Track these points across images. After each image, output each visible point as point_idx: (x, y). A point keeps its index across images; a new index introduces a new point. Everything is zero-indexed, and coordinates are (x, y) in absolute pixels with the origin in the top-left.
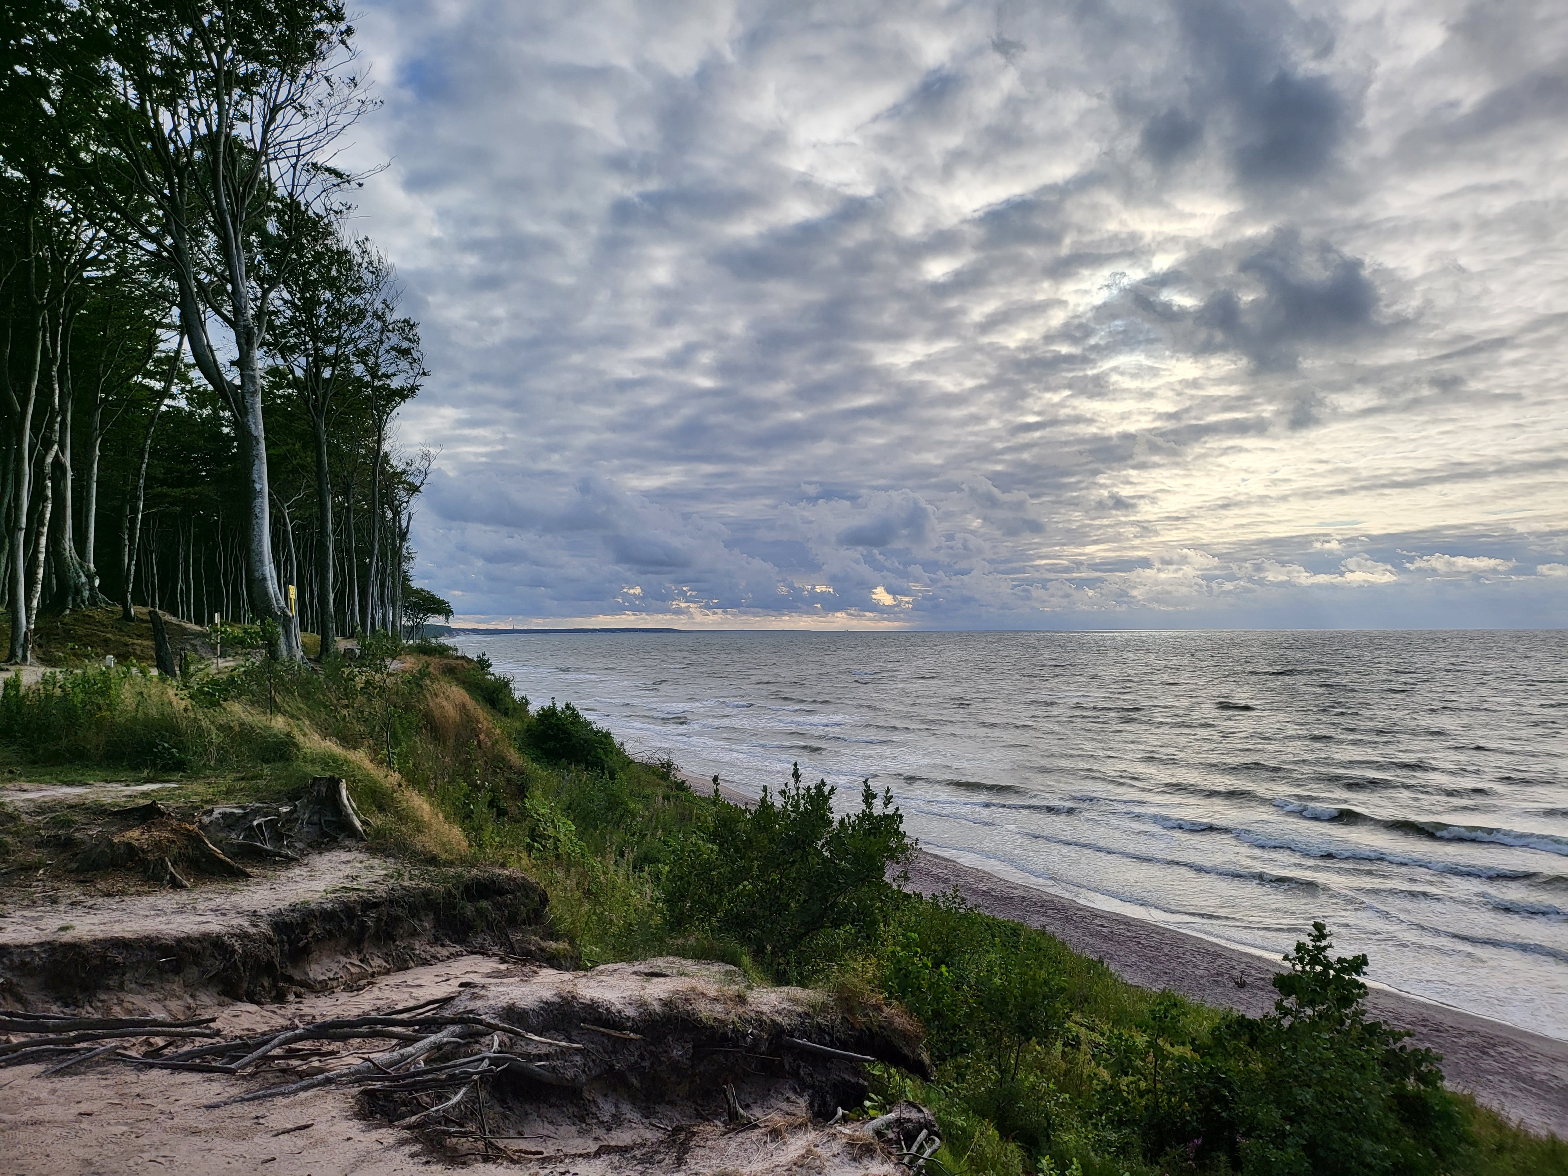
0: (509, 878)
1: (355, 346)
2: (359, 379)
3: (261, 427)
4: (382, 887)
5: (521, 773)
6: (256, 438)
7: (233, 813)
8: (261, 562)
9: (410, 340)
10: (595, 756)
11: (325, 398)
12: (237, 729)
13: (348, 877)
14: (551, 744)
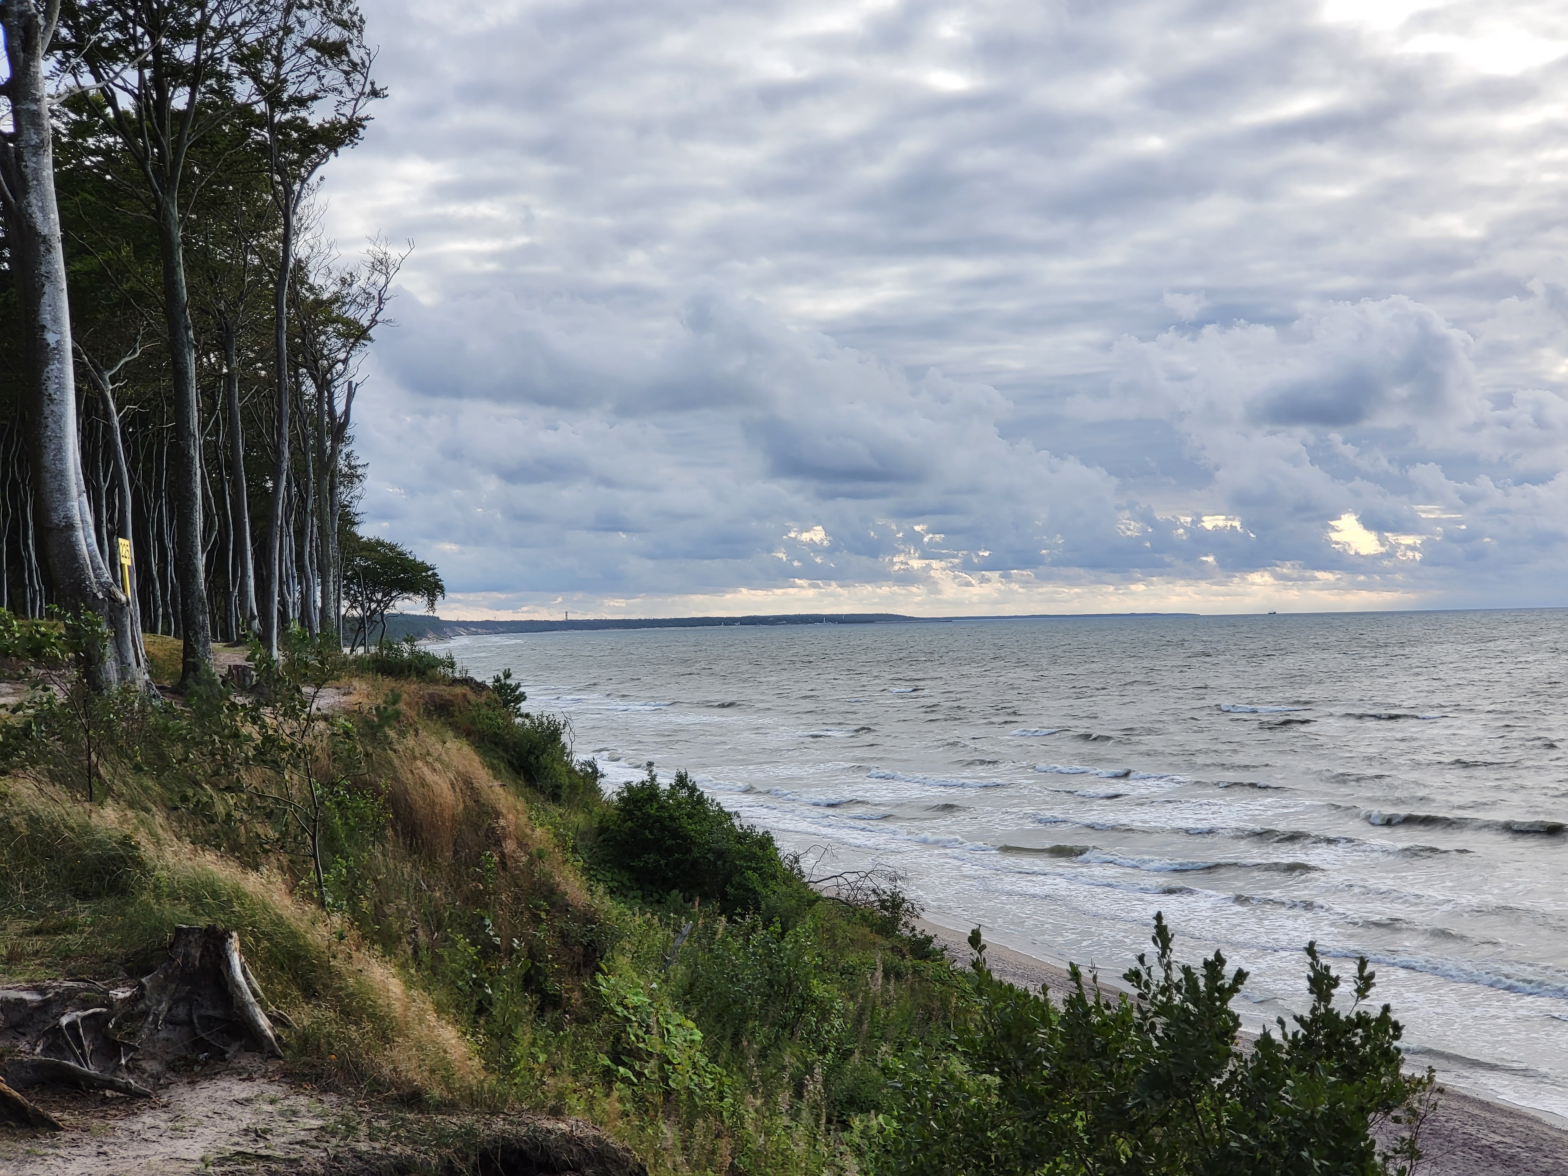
0: (568, 1139)
1: (237, 41)
2: (245, 110)
3: (55, 216)
4: (316, 1153)
5: (588, 918)
6: (45, 240)
7: (22, 1001)
8: (63, 491)
9: (343, 24)
10: (740, 886)
11: (177, 153)
12: (24, 830)
13: (246, 1131)
14: (650, 858)
